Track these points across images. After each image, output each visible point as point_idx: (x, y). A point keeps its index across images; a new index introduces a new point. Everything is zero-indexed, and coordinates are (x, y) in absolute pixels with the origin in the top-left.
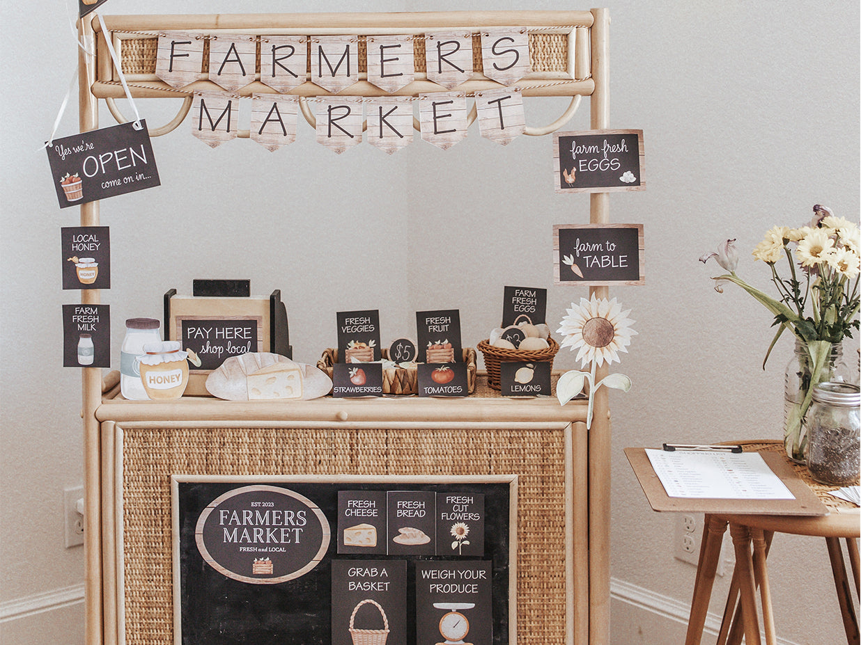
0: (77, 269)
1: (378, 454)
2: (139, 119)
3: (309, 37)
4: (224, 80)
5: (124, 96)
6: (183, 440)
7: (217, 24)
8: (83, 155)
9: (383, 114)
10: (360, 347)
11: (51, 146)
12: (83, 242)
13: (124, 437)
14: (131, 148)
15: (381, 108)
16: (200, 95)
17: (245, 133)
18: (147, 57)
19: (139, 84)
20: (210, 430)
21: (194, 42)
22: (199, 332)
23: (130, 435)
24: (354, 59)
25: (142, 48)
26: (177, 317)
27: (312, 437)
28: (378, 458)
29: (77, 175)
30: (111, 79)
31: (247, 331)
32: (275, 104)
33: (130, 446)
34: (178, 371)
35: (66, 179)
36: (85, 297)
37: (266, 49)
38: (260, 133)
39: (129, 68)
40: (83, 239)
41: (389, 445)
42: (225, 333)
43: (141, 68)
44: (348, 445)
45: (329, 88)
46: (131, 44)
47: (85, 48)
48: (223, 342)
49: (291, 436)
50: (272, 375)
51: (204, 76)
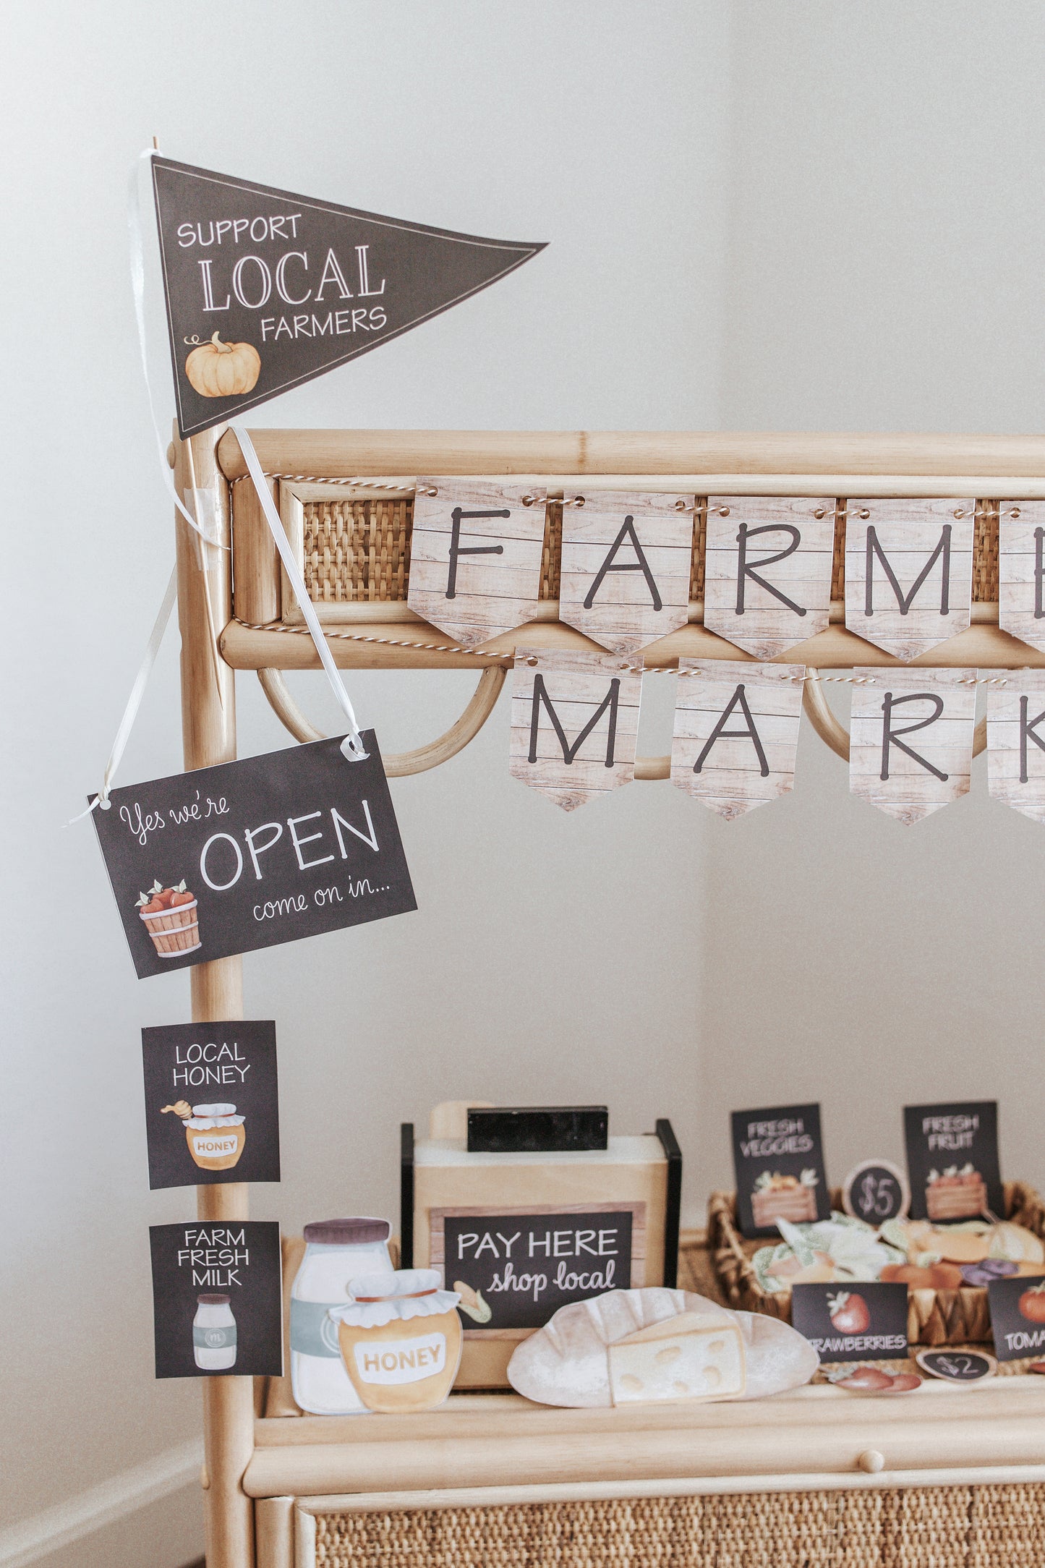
0: (188, 1133)
1: (948, 1541)
2: (357, 730)
3: (841, 500)
4: (598, 621)
5: (315, 662)
6: (468, 1532)
7: (582, 461)
8: (198, 830)
9: (1031, 716)
10: (786, 1188)
11: (106, 805)
12: (202, 1063)
13: (318, 1532)
14: (333, 811)
15: (1024, 700)
16: (533, 663)
17: (655, 766)
18: (378, 554)
19: (357, 632)
20: (536, 1508)
21: (518, 512)
22: (487, 1242)
23: (334, 1525)
24: (963, 566)
25: (362, 525)
26: (431, 1212)
27: (791, 1510)
28: (948, 1549)
29: (183, 886)
30: (274, 617)
31: (606, 1237)
32: (741, 688)
33: (333, 1552)
34: (436, 1339)
35: (151, 896)
36: (210, 1203)
37: (721, 533)
38: (698, 768)
39: (327, 584)
40: (202, 1054)
41: (975, 1519)
42: (553, 1243)
43: (361, 585)
44: (878, 1524)
45: (890, 645)
46: (331, 513)
47: (200, 527)
48: (545, 1264)
49: (739, 1510)
50: (670, 1343)
51: (546, 608)
